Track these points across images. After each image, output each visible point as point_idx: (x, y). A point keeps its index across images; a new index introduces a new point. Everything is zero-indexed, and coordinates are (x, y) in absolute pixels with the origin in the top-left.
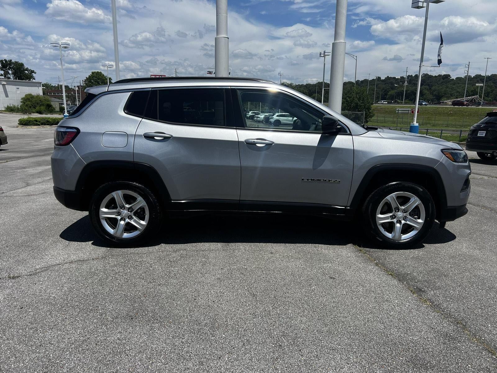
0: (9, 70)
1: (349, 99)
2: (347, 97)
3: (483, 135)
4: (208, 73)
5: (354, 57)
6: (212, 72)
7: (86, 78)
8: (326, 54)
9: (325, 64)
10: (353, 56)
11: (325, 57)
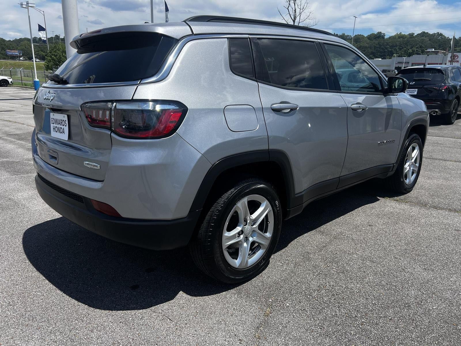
1: (55, 58)
2: (52, 55)
3: (414, 93)
5: (41, 12)
8: (30, 5)
9: (29, 16)
10: (39, 11)
11: (28, 8)
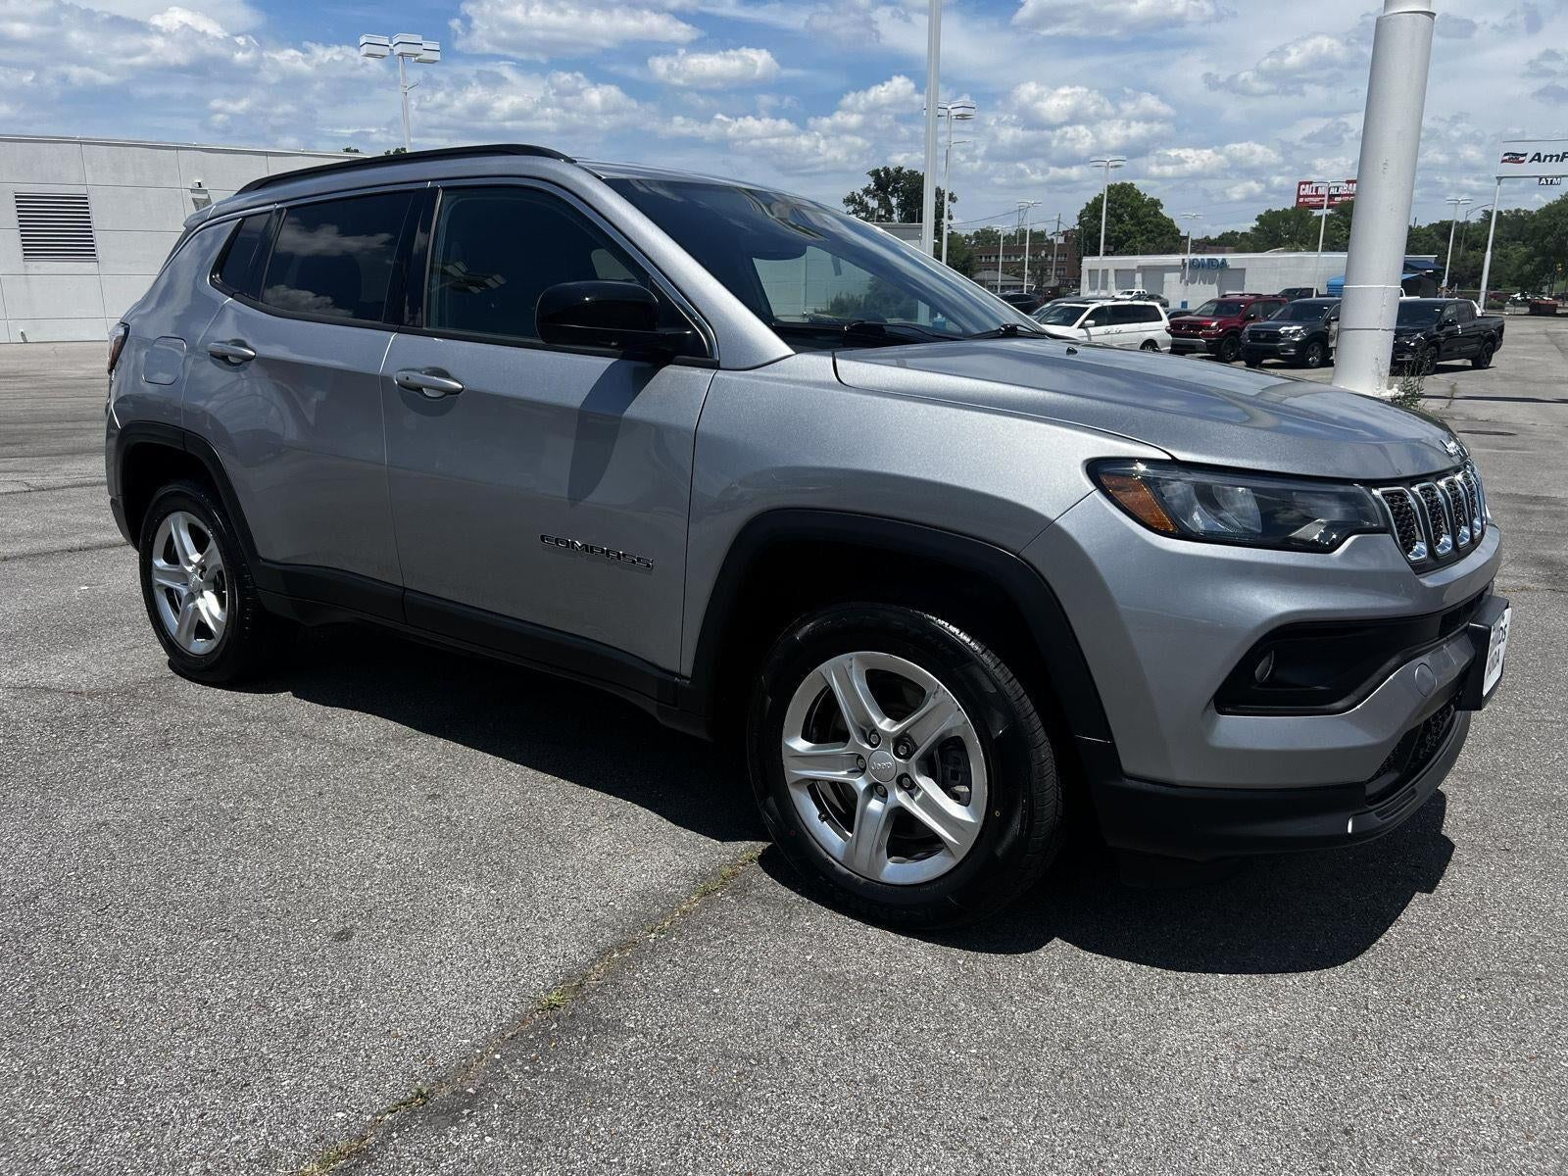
0: (893, 196)
4: (1503, 161)
6: (1525, 155)
7: (1084, 207)
